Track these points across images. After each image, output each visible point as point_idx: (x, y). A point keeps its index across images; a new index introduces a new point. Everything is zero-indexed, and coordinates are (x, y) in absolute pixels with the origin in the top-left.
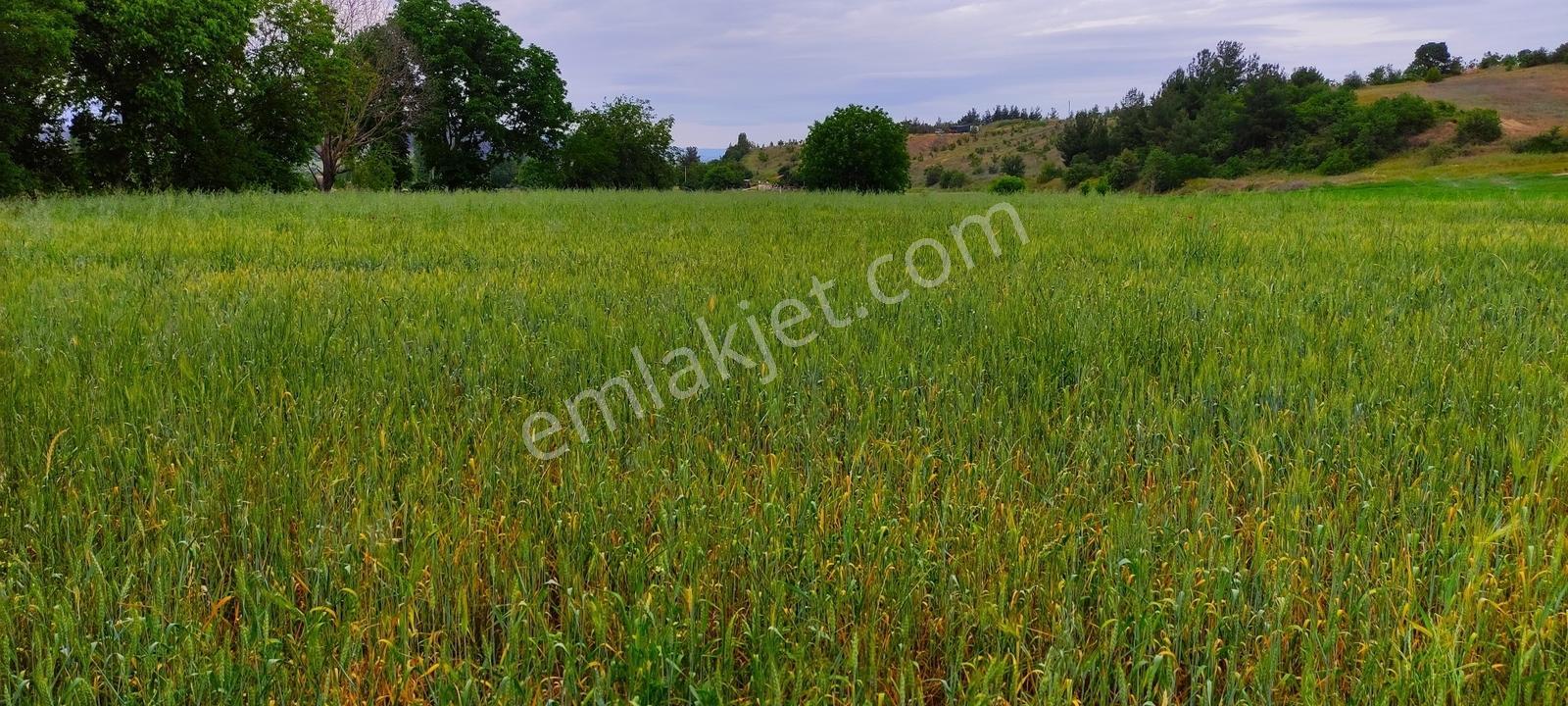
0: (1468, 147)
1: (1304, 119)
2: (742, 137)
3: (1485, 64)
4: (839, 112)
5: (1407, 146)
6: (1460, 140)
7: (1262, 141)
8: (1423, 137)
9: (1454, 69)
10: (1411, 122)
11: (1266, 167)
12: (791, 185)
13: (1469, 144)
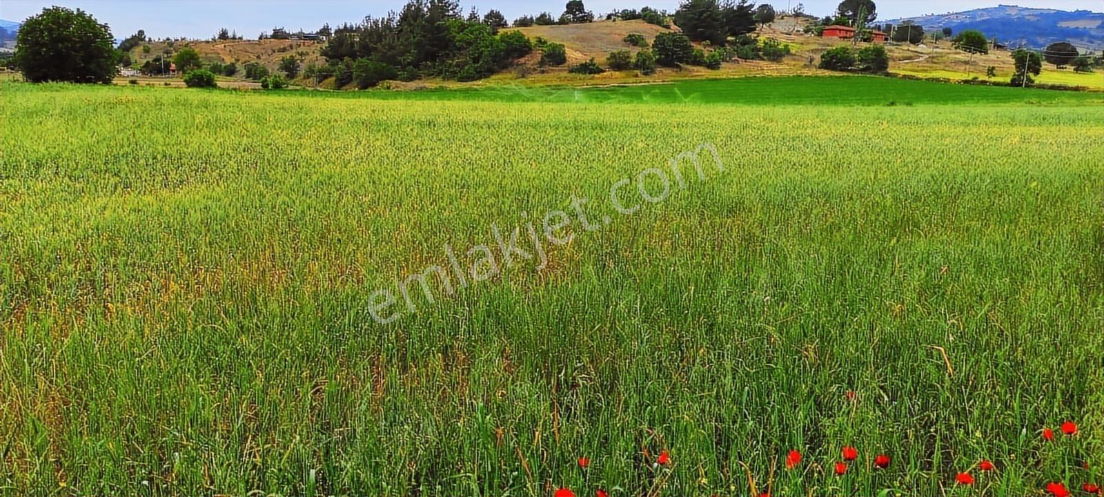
0: (547, 68)
1: (457, 44)
2: (141, 32)
3: (609, 17)
4: (47, 12)
5: (511, 64)
6: (542, 63)
7: (432, 57)
8: (522, 60)
9: (588, 18)
10: (515, 50)
11: (432, 75)
12: (151, 72)
13: (547, 66)
